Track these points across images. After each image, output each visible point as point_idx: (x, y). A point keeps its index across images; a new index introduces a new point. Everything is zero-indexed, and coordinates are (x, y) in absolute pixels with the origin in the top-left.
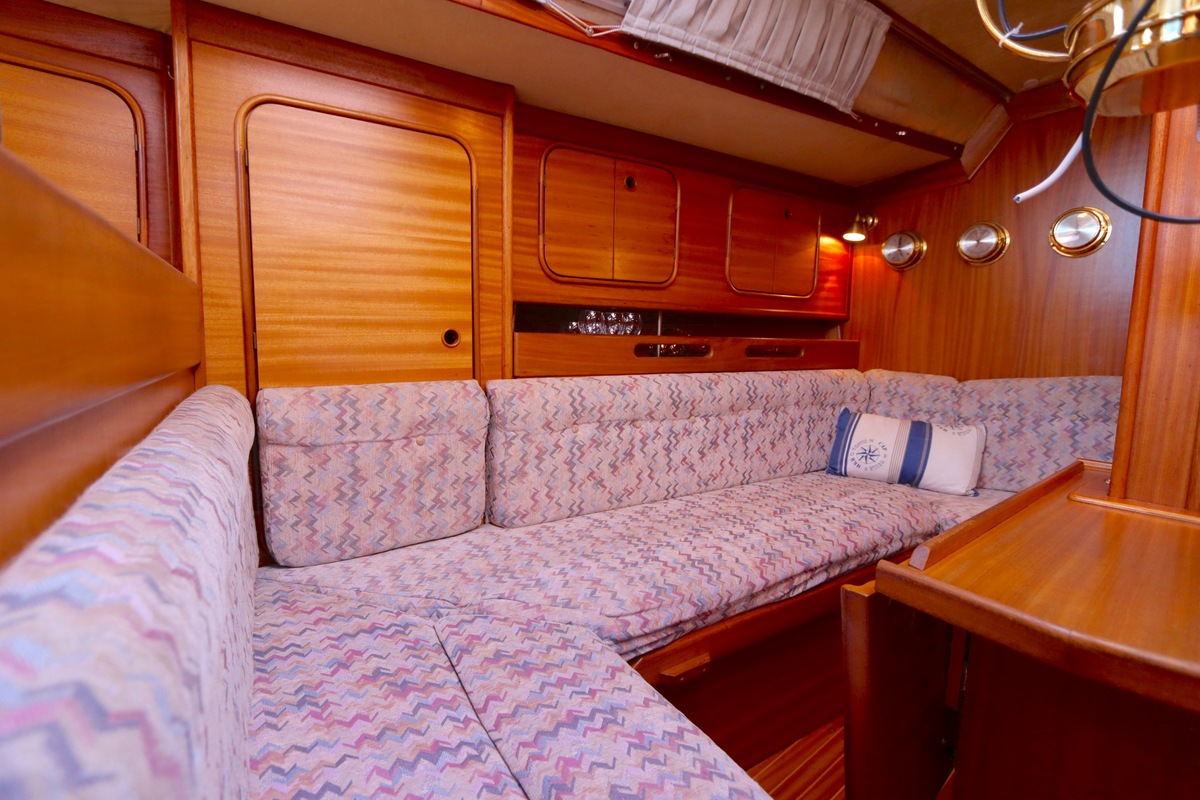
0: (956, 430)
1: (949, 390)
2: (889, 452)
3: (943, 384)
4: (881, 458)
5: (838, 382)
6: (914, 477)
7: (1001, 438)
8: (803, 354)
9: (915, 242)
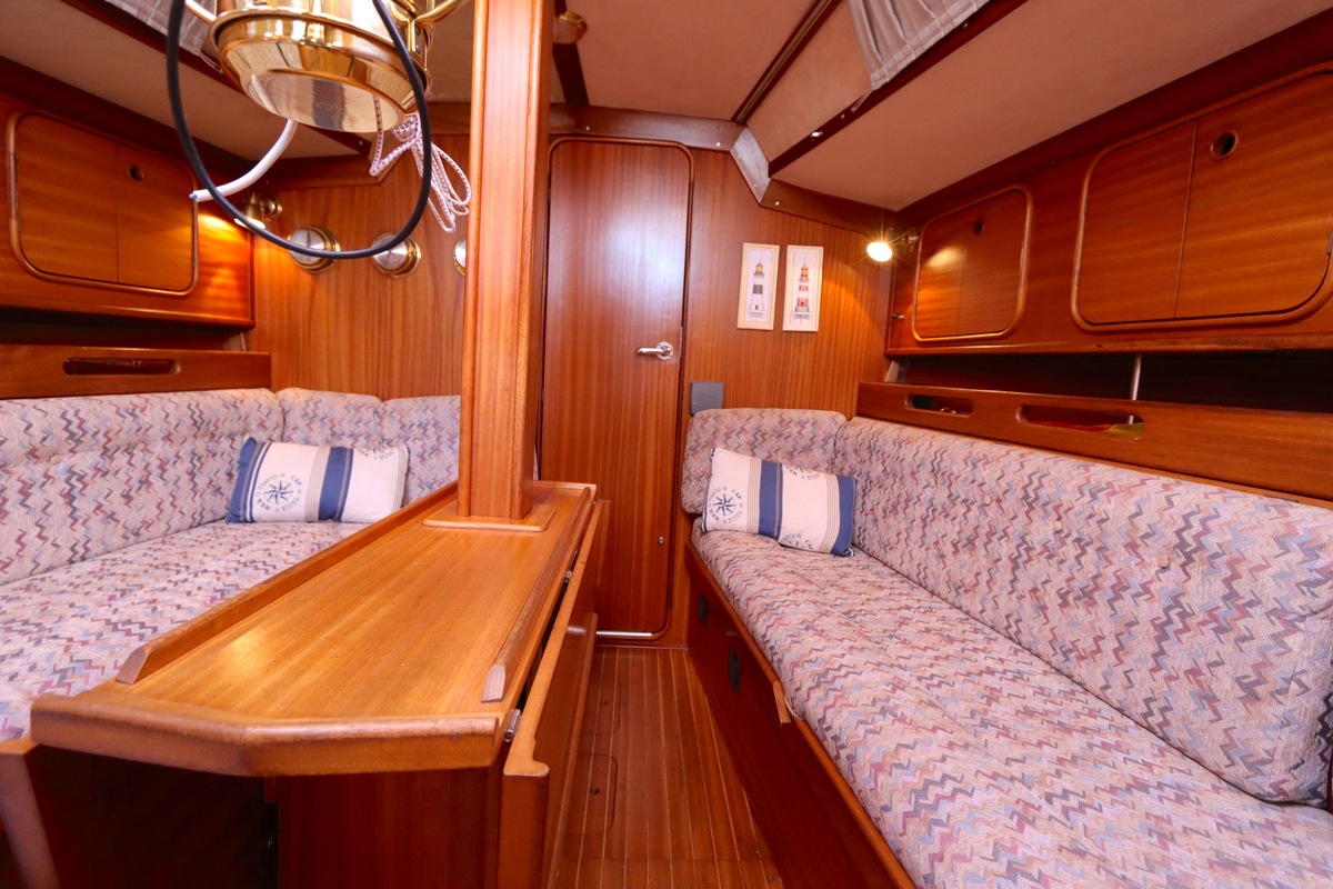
0: (378, 454)
1: (371, 410)
2: (304, 487)
3: (364, 404)
4: (295, 495)
5: (235, 406)
6: (335, 513)
7: (422, 457)
8: (178, 370)
9: (325, 241)
